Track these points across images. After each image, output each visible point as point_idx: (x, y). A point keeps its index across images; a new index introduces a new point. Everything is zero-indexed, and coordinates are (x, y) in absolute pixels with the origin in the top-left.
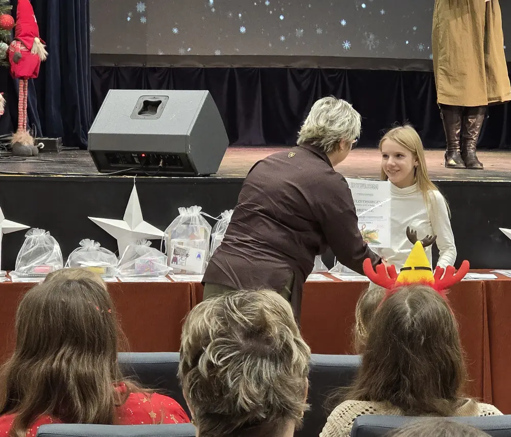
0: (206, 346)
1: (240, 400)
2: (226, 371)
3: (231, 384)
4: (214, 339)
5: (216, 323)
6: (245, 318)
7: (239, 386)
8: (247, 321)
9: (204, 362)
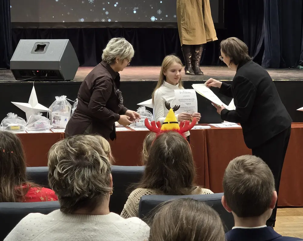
0: (56, 165)
1: (75, 190)
2: (67, 176)
3: (70, 182)
4: (60, 161)
5: (60, 153)
6: (73, 149)
7: (74, 182)
8: (74, 150)
9: (56, 173)
